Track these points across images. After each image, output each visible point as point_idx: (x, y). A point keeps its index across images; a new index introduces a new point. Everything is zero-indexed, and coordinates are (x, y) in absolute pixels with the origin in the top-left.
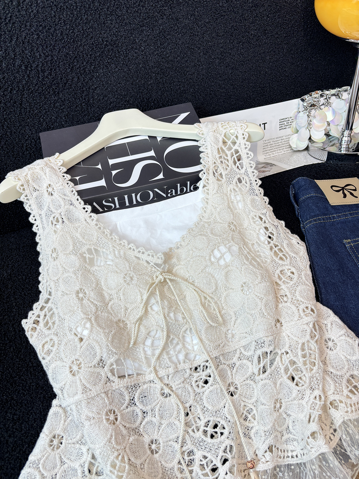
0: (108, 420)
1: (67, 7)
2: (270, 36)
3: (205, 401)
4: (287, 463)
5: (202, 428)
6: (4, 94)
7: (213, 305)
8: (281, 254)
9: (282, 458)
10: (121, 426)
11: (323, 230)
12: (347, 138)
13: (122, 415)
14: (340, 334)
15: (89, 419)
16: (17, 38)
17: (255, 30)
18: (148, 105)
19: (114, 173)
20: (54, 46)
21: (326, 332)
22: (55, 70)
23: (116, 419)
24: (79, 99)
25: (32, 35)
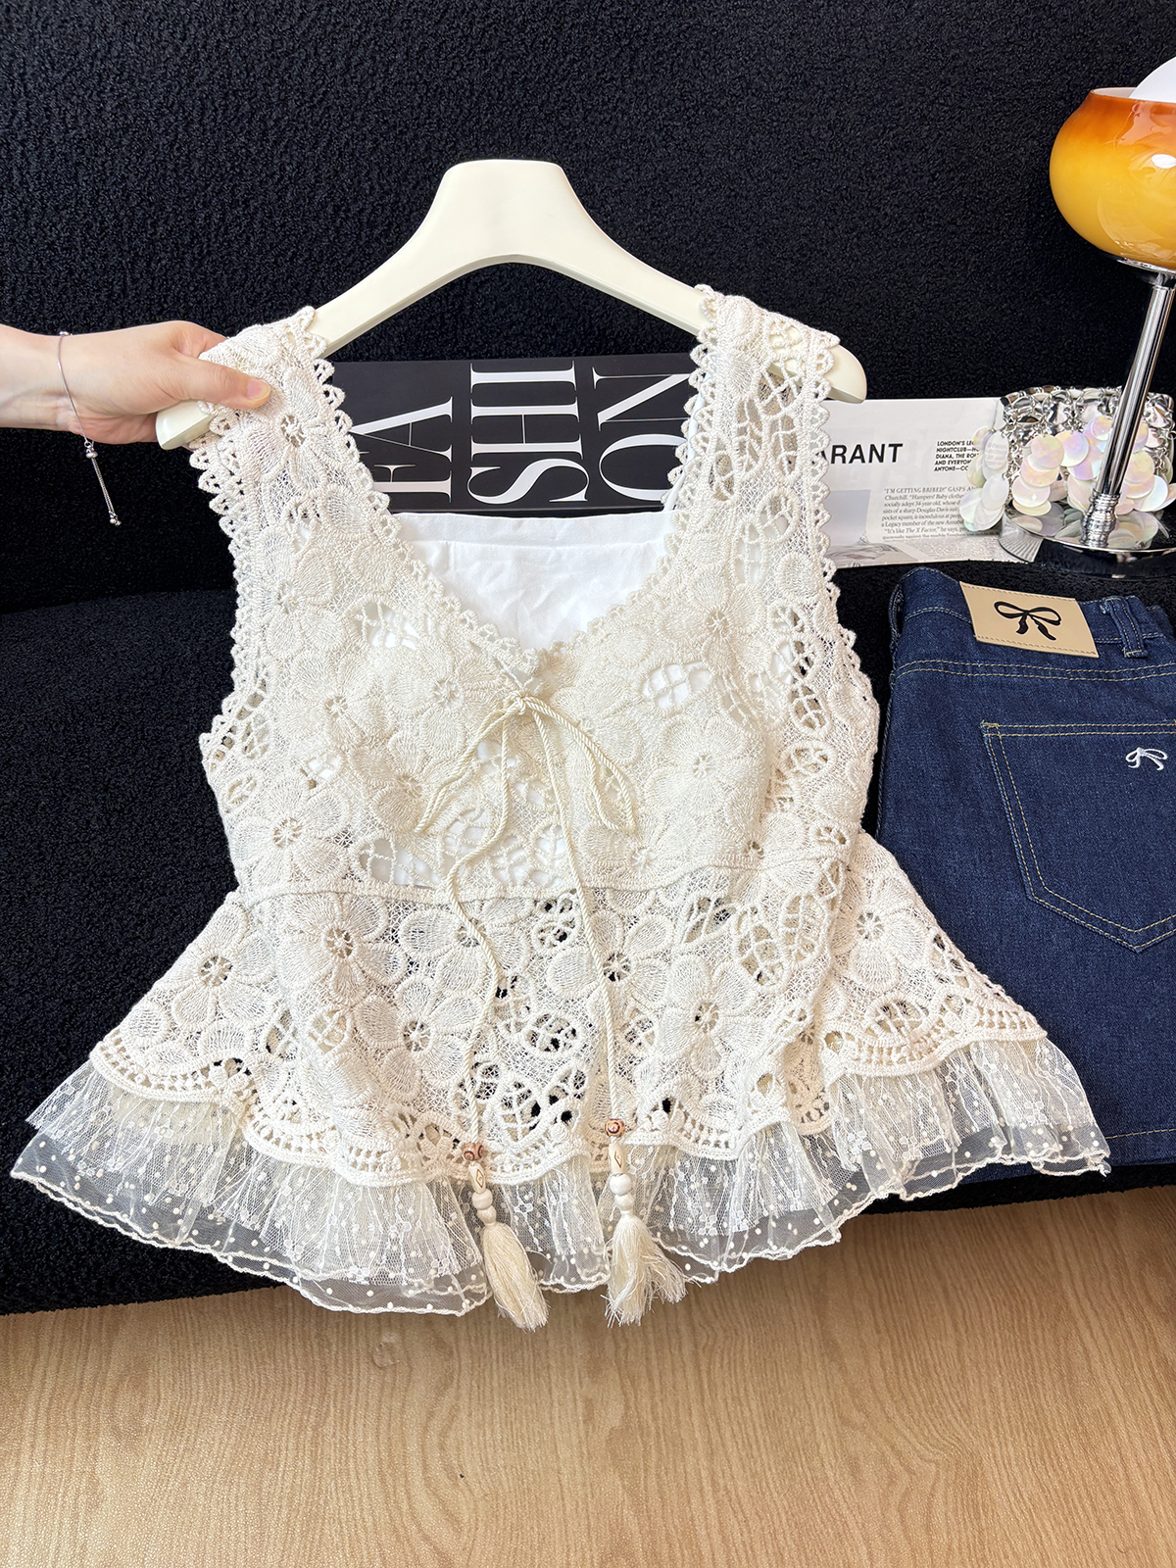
0: (330, 944)
1: (450, 91)
2: (936, 226)
3: (549, 977)
4: (702, 1155)
5: (529, 1028)
6: (275, 262)
7: (622, 790)
8: (811, 713)
9: (693, 1139)
10: (354, 966)
11: (938, 692)
12: (1103, 515)
13: (362, 950)
14: (897, 907)
15: (290, 929)
16: (330, 141)
17: (897, 206)
18: (600, 344)
19: (476, 471)
20: (407, 172)
21: (866, 900)
22: (398, 227)
23: (349, 952)
24: (440, 301)
25: (363, 140)
